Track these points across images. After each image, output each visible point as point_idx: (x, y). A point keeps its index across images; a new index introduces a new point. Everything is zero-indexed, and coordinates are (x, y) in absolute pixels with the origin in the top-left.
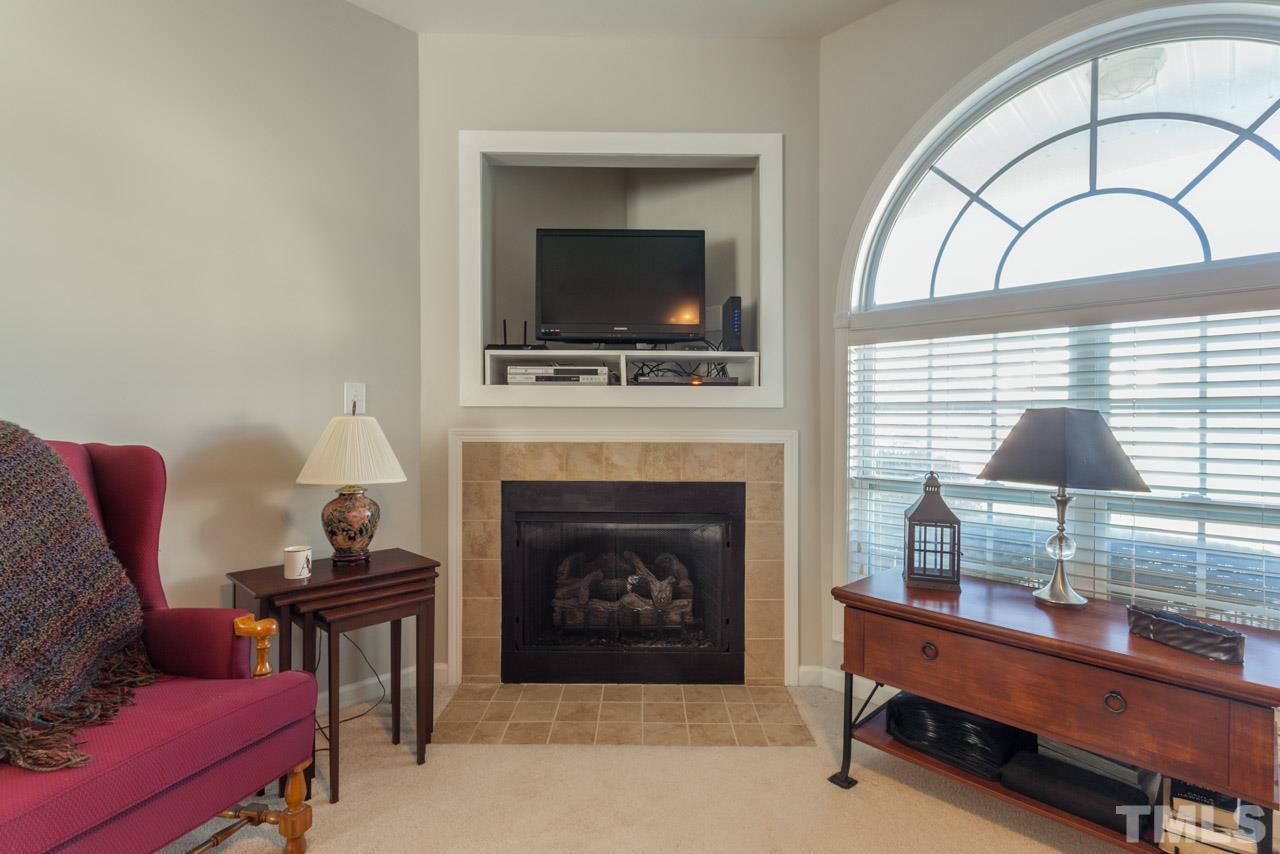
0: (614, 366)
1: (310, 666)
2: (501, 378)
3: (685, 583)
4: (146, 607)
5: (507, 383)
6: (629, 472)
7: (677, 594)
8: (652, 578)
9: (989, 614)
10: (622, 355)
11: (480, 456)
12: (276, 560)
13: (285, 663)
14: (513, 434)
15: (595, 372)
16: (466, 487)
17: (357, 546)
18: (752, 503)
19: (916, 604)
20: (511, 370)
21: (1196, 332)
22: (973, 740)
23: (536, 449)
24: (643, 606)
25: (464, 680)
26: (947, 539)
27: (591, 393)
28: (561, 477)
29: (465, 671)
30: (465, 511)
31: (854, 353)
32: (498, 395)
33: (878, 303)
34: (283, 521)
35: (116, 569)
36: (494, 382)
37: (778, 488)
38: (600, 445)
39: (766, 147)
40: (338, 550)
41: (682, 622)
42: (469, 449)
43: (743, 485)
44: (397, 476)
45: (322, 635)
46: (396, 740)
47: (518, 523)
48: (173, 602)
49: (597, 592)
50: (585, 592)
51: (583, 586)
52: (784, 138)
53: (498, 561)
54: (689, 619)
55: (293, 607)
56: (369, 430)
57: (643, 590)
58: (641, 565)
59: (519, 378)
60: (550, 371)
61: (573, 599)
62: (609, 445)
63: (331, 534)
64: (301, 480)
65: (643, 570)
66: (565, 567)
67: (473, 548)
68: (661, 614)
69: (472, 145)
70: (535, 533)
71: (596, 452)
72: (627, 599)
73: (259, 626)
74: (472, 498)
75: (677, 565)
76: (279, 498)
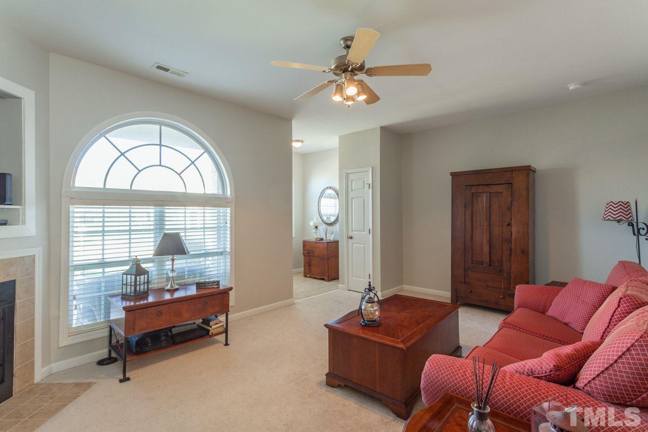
9: (186, 293)
18: (19, 290)
19: (138, 303)
26: (133, 280)
33: (77, 185)
37: (32, 279)
43: (14, 282)
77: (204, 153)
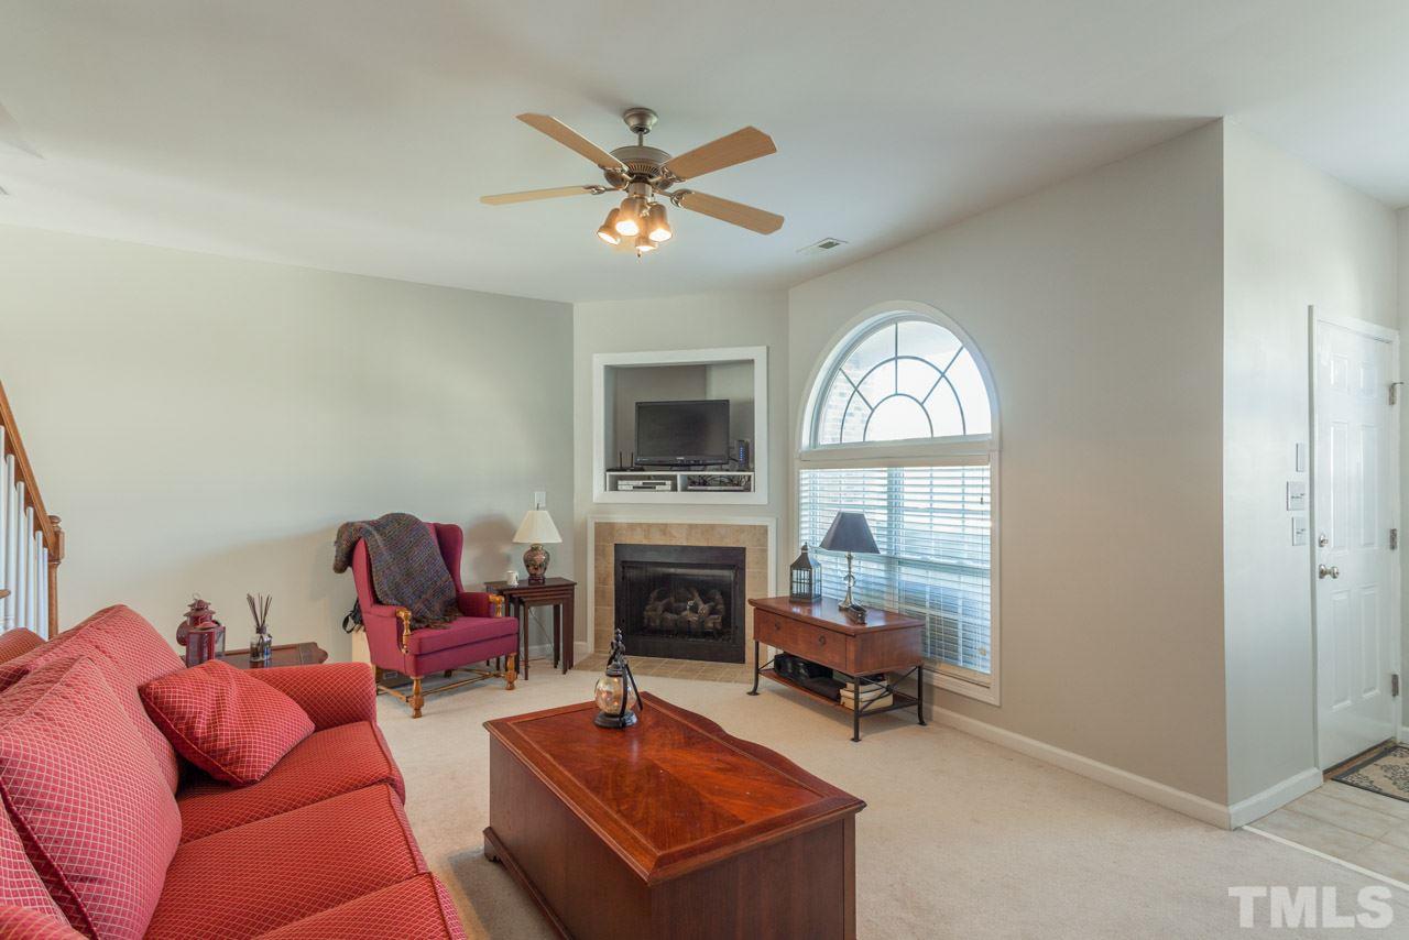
0: (674, 478)
1: (517, 616)
2: (615, 488)
3: (721, 607)
4: (457, 591)
5: (617, 490)
6: (681, 540)
7: (713, 611)
8: (701, 602)
10: (679, 474)
11: (604, 530)
12: (505, 579)
13: (507, 614)
14: (620, 518)
15: (664, 484)
16: (596, 546)
17: (539, 572)
18: (750, 559)
19: (793, 610)
20: (620, 482)
21: (928, 474)
22: (802, 671)
23: (632, 527)
24: (694, 618)
25: (596, 651)
27: (662, 496)
28: (645, 542)
29: (595, 647)
30: (596, 560)
31: (805, 474)
32: (613, 497)
33: (821, 443)
34: (507, 560)
35: (447, 575)
36: (611, 490)
37: (764, 551)
38: (666, 525)
39: (758, 354)
40: (531, 575)
41: (714, 628)
42: (598, 526)
43: (744, 549)
44: (558, 539)
45: (522, 607)
46: (556, 667)
47: (623, 568)
48: (466, 590)
49: (668, 609)
50: (660, 609)
51: (660, 606)
52: (768, 348)
53: (613, 587)
54: (719, 627)
55: (511, 595)
56: (544, 517)
57: (694, 609)
58: (697, 595)
59: (624, 488)
60: (640, 483)
61: (655, 612)
62: (671, 525)
63: (528, 566)
64: (515, 541)
65: (697, 599)
66: (654, 594)
67: (600, 580)
68: (702, 623)
69: (600, 362)
70: (632, 574)
71: (664, 529)
72: (684, 613)
73: (498, 599)
74: (599, 552)
75: (718, 596)
76: (506, 549)
77: (962, 348)
